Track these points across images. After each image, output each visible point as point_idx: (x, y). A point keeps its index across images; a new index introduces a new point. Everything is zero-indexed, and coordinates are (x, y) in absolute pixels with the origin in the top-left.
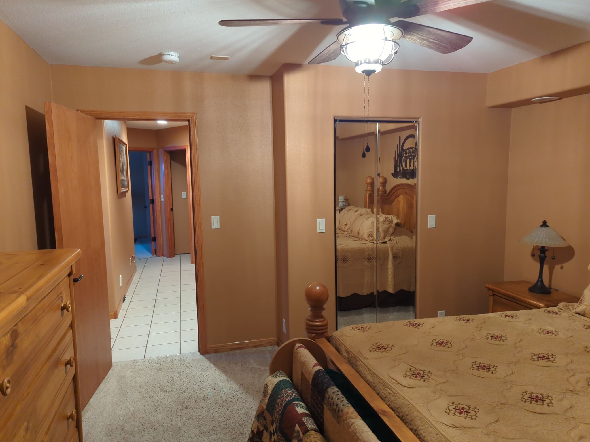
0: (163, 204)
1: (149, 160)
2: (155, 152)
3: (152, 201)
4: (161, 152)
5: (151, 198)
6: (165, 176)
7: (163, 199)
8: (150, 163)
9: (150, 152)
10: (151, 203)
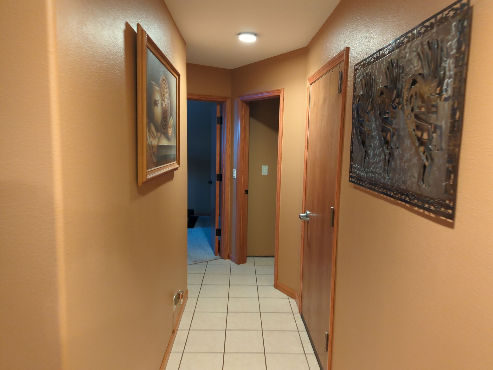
0: (235, 182)
1: (218, 115)
2: (228, 103)
3: (220, 177)
4: (238, 102)
5: (218, 172)
6: (241, 141)
7: (235, 175)
8: (220, 121)
9: (222, 104)
10: (218, 180)
